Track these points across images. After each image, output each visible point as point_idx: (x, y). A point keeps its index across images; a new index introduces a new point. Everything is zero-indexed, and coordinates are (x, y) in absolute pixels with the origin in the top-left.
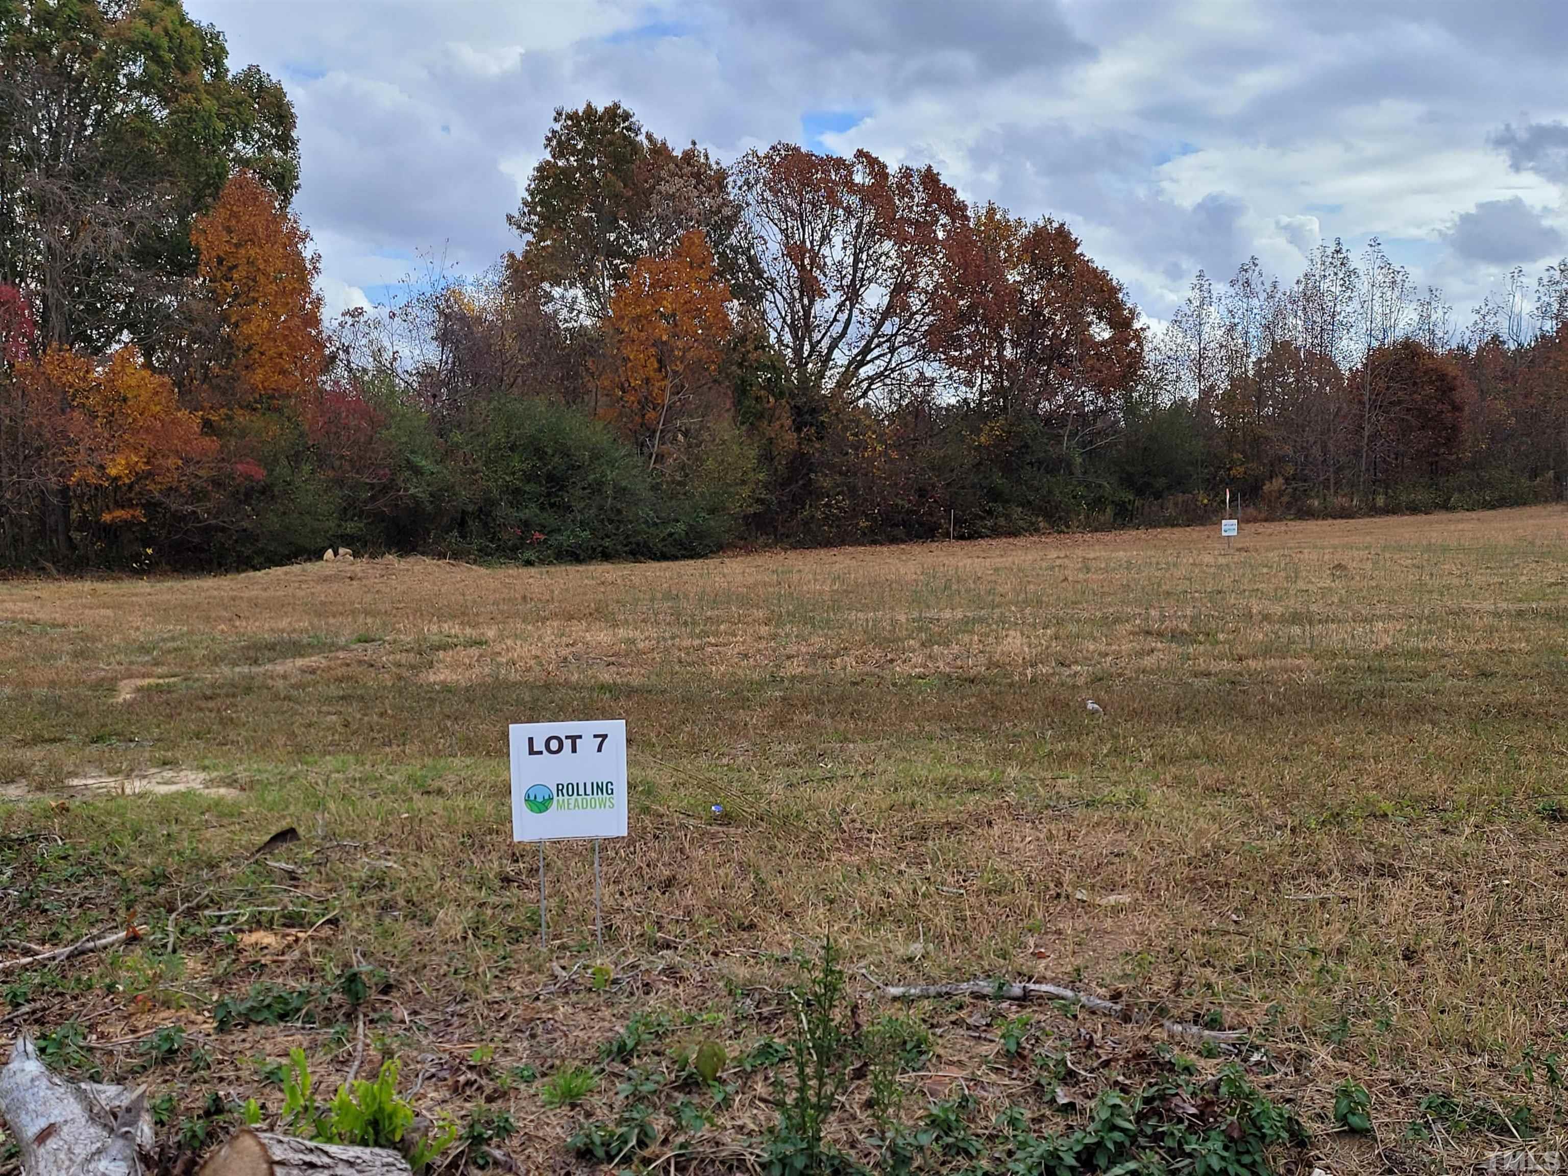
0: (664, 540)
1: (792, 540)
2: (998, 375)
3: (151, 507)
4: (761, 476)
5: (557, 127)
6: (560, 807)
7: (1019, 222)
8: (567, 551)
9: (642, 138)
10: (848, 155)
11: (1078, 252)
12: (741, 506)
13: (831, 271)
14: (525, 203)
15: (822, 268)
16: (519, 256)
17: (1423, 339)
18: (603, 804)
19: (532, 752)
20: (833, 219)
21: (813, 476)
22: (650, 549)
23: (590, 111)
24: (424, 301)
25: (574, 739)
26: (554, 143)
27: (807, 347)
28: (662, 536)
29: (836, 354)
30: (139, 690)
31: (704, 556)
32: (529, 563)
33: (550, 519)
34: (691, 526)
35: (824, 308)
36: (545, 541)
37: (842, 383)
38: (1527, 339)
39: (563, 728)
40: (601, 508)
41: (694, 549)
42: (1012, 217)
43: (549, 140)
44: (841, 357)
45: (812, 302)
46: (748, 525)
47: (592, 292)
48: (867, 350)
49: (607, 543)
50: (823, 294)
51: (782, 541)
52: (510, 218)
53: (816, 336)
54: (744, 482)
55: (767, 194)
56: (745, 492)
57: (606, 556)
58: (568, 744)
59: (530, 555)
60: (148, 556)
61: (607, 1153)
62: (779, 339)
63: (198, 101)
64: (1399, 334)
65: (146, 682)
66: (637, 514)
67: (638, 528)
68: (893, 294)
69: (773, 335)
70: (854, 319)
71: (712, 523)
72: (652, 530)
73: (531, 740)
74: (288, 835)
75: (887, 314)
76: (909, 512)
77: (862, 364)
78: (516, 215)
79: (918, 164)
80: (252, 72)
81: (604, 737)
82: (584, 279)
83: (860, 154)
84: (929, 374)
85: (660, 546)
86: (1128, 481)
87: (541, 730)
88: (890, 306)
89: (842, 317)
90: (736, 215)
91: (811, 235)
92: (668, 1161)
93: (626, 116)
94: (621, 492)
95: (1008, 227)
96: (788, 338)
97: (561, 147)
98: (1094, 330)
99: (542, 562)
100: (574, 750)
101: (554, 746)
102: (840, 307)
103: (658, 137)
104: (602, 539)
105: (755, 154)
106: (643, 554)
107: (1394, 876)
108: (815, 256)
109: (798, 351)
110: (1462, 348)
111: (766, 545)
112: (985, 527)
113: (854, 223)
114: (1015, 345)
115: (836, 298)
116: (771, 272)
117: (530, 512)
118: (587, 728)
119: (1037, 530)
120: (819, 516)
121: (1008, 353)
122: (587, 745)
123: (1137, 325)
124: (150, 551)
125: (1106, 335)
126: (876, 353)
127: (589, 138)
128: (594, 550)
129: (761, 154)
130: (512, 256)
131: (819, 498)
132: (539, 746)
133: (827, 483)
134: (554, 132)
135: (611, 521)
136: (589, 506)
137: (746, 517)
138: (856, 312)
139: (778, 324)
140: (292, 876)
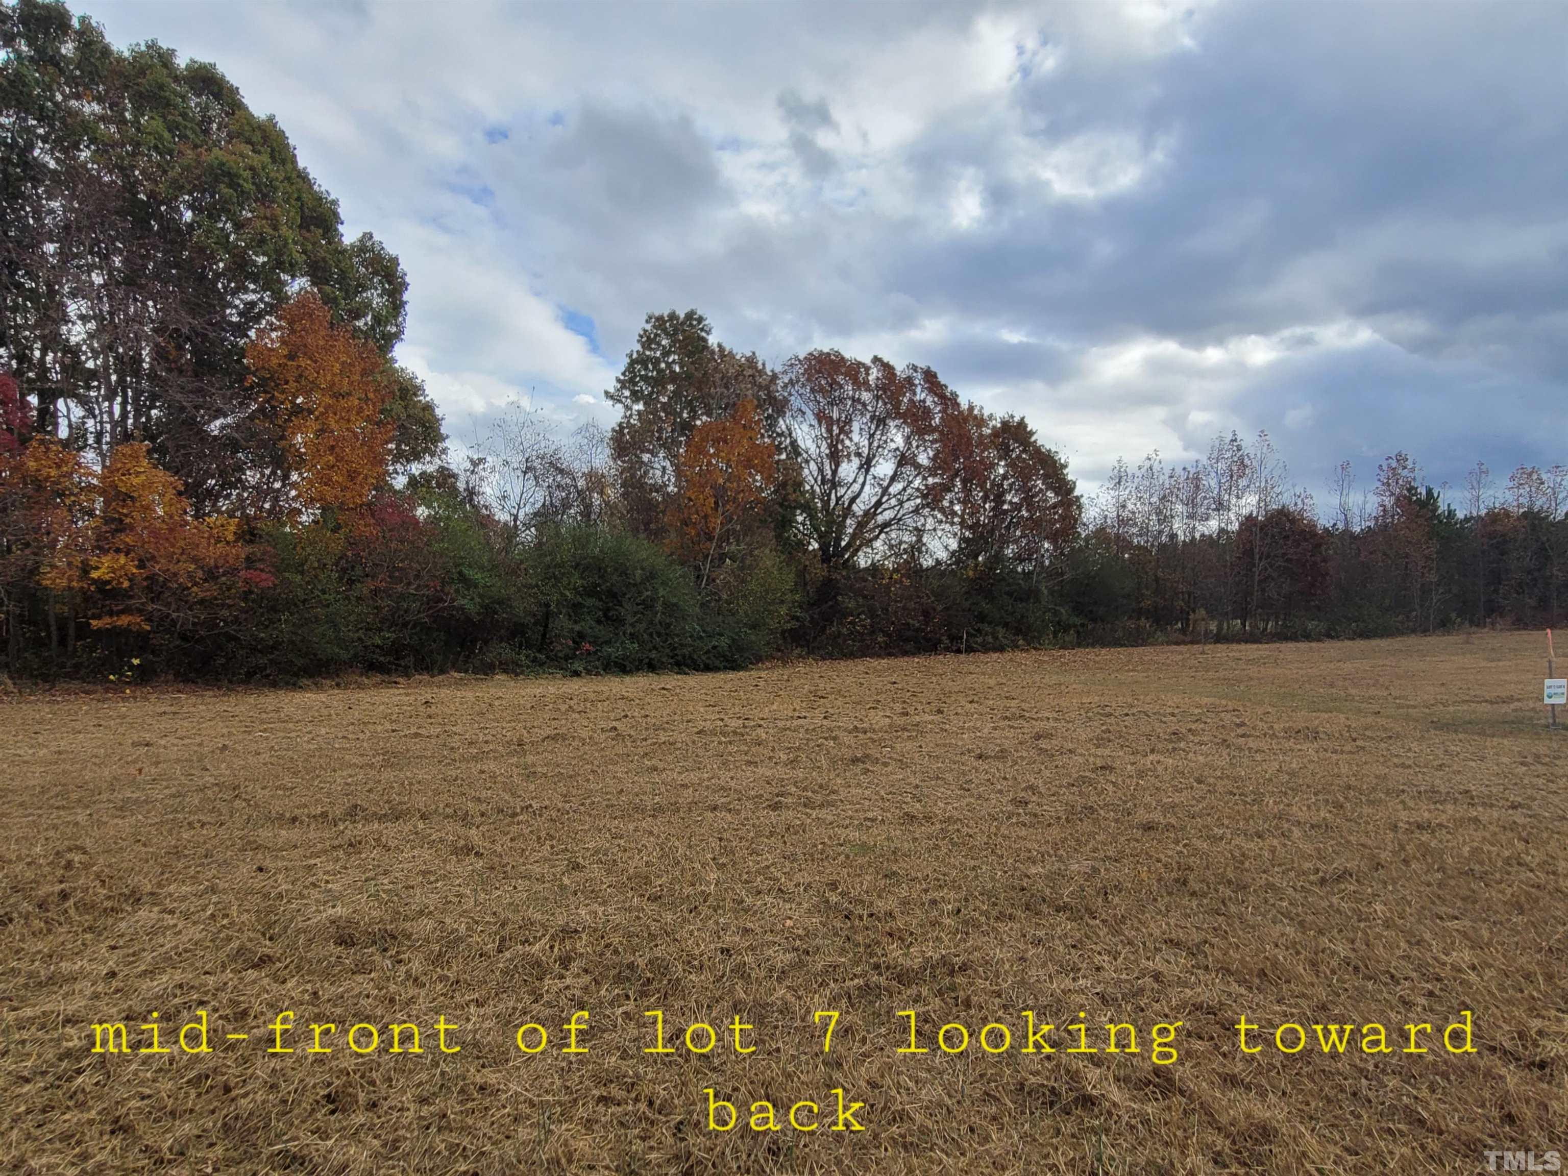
0: (708, 652)
1: (822, 652)
4: (797, 597)
5: (648, 327)
7: (991, 417)
8: (615, 663)
9: (711, 336)
10: (867, 360)
11: (1033, 439)
12: (779, 623)
14: (619, 380)
21: (840, 598)
22: (694, 661)
23: (673, 316)
26: (644, 339)
27: (833, 499)
28: (706, 648)
31: (745, 668)
32: (576, 674)
33: (602, 632)
34: (733, 640)
35: (847, 471)
36: (595, 653)
40: (651, 622)
41: (735, 661)
42: (986, 413)
43: (641, 336)
44: (858, 510)
45: (838, 467)
46: (784, 638)
48: (878, 504)
49: (654, 654)
50: (846, 462)
51: (813, 653)
52: (607, 393)
53: (841, 492)
54: (782, 602)
56: (783, 611)
57: (653, 667)
59: (578, 666)
60: (132, 668)
62: (813, 491)
66: (684, 628)
67: (684, 642)
68: (896, 467)
70: (868, 482)
71: (753, 638)
72: (698, 643)
75: (892, 480)
76: (917, 630)
77: (875, 514)
78: (612, 390)
79: (921, 364)
80: (365, 240)
85: (704, 658)
86: (1078, 609)
88: (894, 475)
89: (861, 480)
93: (700, 320)
94: (671, 608)
95: (982, 419)
97: (648, 341)
99: (589, 672)
102: (858, 472)
104: (650, 651)
105: (797, 358)
106: (688, 666)
111: (800, 656)
112: (976, 643)
117: (587, 624)
119: (1017, 647)
120: (845, 631)
123: (1077, 493)
126: (886, 506)
127: (672, 336)
128: (641, 661)
129: (801, 357)
131: (845, 616)
133: (852, 605)
134: (645, 331)
135: (659, 635)
136: (639, 621)
137: (783, 632)
138: (869, 477)
139: (813, 482)
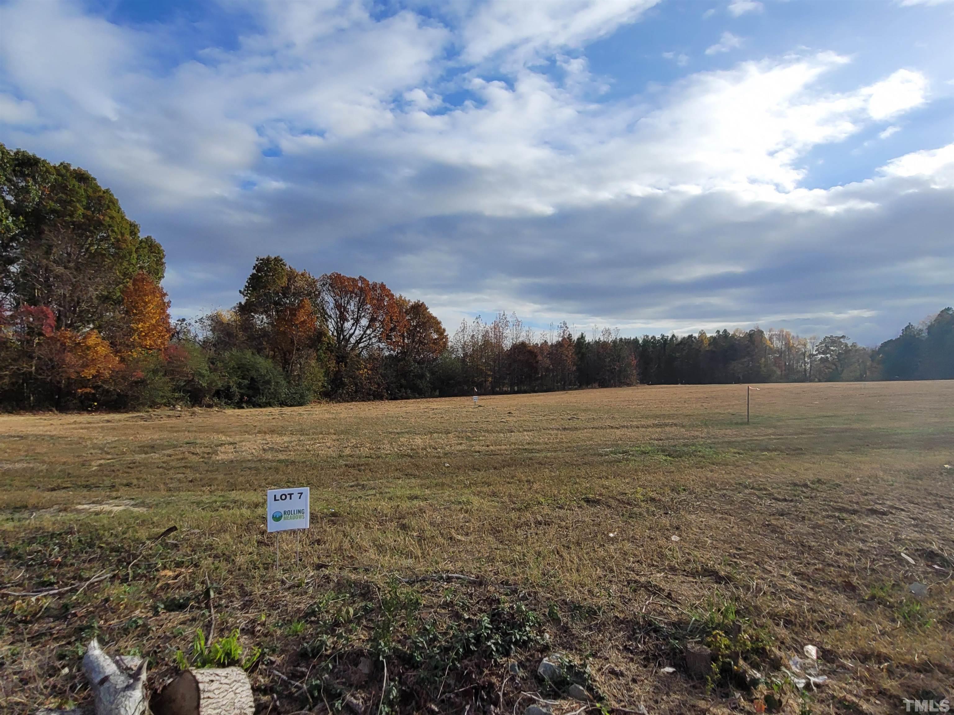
2: (403, 347)
3: (96, 388)
4: (325, 379)
5: (257, 263)
6: (285, 519)
7: (409, 301)
9: (287, 267)
10: (357, 277)
11: (428, 311)
12: (318, 388)
13: (350, 313)
14: (246, 287)
15: (347, 312)
16: (243, 303)
17: (527, 342)
18: (300, 517)
19: (275, 500)
20: (351, 297)
21: (343, 379)
23: (269, 258)
24: (209, 318)
25: (291, 495)
27: (342, 337)
28: (290, 398)
29: (351, 339)
30: (100, 465)
33: (250, 392)
35: (348, 325)
36: (249, 400)
37: (353, 349)
38: (554, 342)
39: (286, 491)
41: (302, 403)
42: (407, 299)
43: (255, 267)
44: (353, 340)
45: (344, 323)
46: (320, 395)
47: (268, 316)
48: (361, 338)
49: (271, 401)
50: (348, 321)
52: (240, 291)
53: (345, 334)
54: (319, 381)
55: (330, 288)
56: (320, 384)
57: (271, 405)
58: (288, 497)
60: (95, 406)
61: (313, 654)
62: (333, 334)
63: (127, 246)
64: (521, 339)
65: (102, 462)
66: (282, 391)
67: (282, 396)
68: (370, 322)
69: (331, 333)
70: (357, 329)
73: (275, 496)
74: (174, 529)
75: (368, 328)
76: (374, 391)
77: (360, 343)
78: (242, 290)
79: (379, 281)
80: (148, 239)
81: (301, 493)
82: (266, 312)
83: (360, 277)
84: (381, 346)
87: (279, 492)
88: (369, 325)
89: (354, 328)
90: (319, 294)
91: (343, 302)
92: (336, 656)
93: (282, 260)
95: (406, 302)
96: (335, 334)
97: (259, 269)
98: (432, 335)
100: (291, 499)
101: (283, 497)
102: (353, 325)
103: (293, 267)
105: (326, 275)
107: (549, 525)
108: (345, 308)
109: (338, 338)
110: (537, 344)
113: (358, 298)
114: (408, 339)
115: (352, 322)
116: (330, 312)
118: (295, 490)
120: (345, 392)
121: (406, 341)
122: (295, 496)
123: (445, 334)
124: (96, 404)
125: (436, 337)
126: (364, 339)
128: (266, 403)
129: (328, 275)
130: (240, 303)
131: (345, 386)
132: (278, 497)
133: (348, 381)
137: (320, 392)
138: (358, 326)
139: (332, 329)
140: (176, 546)
